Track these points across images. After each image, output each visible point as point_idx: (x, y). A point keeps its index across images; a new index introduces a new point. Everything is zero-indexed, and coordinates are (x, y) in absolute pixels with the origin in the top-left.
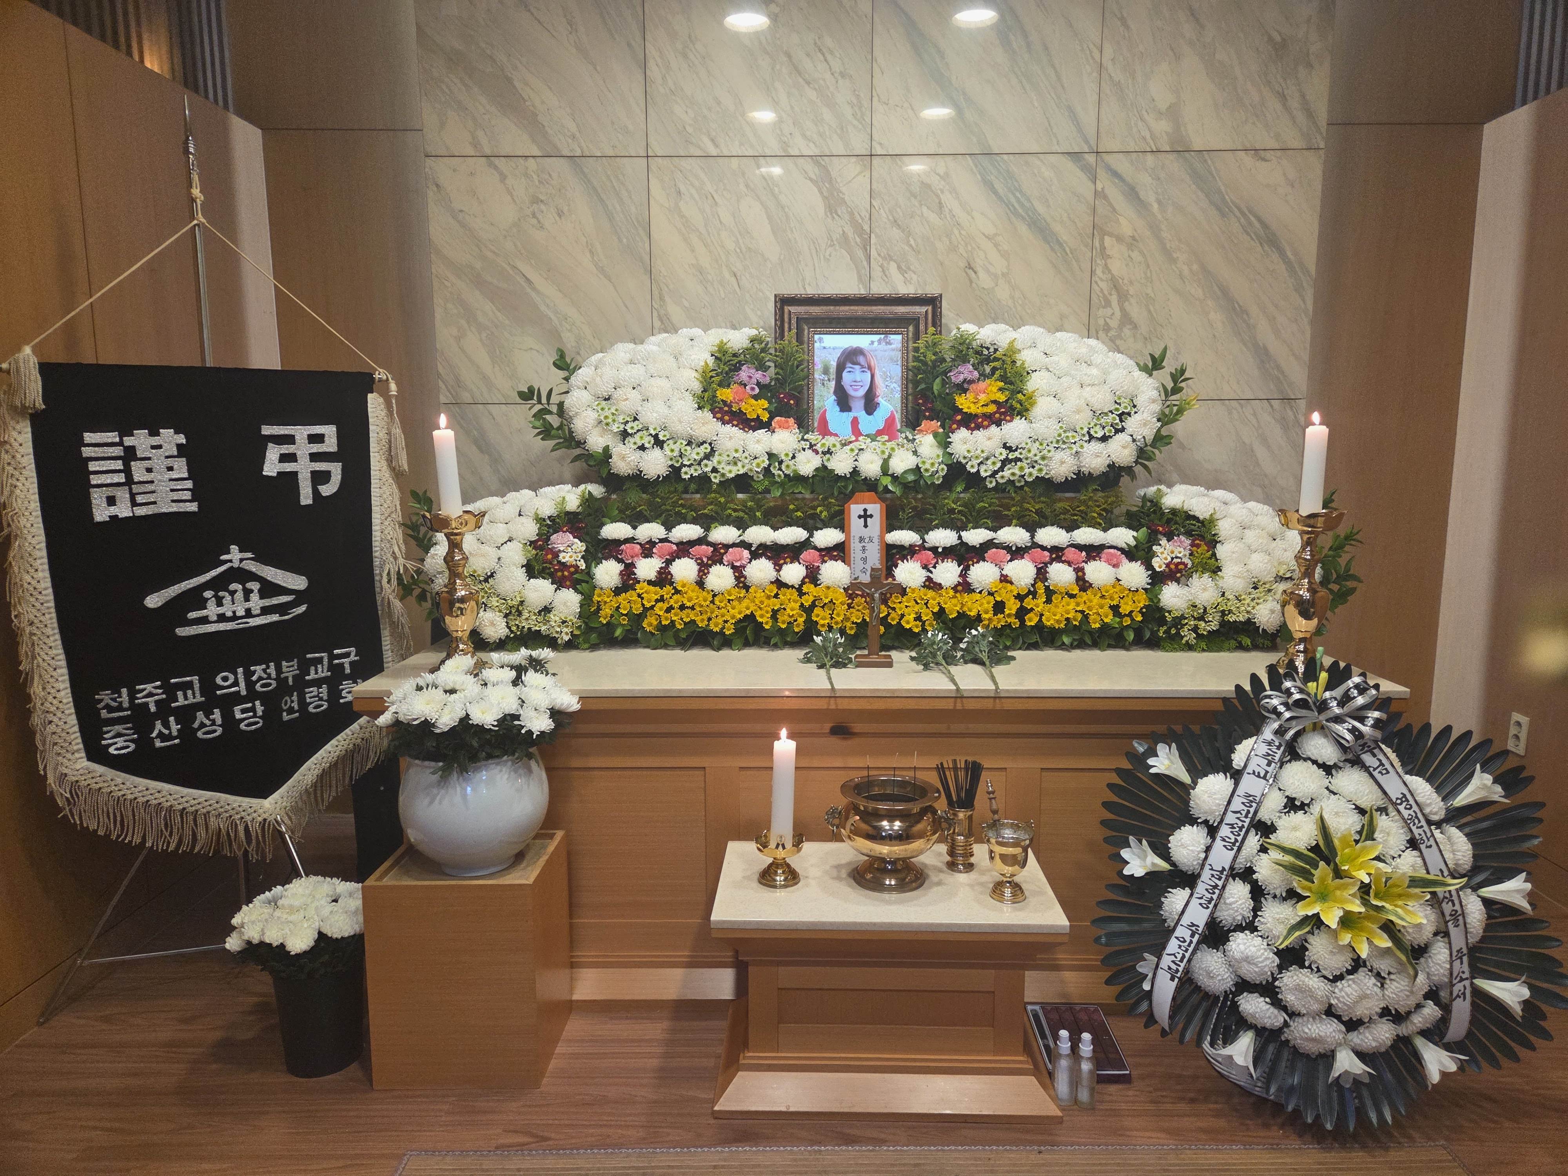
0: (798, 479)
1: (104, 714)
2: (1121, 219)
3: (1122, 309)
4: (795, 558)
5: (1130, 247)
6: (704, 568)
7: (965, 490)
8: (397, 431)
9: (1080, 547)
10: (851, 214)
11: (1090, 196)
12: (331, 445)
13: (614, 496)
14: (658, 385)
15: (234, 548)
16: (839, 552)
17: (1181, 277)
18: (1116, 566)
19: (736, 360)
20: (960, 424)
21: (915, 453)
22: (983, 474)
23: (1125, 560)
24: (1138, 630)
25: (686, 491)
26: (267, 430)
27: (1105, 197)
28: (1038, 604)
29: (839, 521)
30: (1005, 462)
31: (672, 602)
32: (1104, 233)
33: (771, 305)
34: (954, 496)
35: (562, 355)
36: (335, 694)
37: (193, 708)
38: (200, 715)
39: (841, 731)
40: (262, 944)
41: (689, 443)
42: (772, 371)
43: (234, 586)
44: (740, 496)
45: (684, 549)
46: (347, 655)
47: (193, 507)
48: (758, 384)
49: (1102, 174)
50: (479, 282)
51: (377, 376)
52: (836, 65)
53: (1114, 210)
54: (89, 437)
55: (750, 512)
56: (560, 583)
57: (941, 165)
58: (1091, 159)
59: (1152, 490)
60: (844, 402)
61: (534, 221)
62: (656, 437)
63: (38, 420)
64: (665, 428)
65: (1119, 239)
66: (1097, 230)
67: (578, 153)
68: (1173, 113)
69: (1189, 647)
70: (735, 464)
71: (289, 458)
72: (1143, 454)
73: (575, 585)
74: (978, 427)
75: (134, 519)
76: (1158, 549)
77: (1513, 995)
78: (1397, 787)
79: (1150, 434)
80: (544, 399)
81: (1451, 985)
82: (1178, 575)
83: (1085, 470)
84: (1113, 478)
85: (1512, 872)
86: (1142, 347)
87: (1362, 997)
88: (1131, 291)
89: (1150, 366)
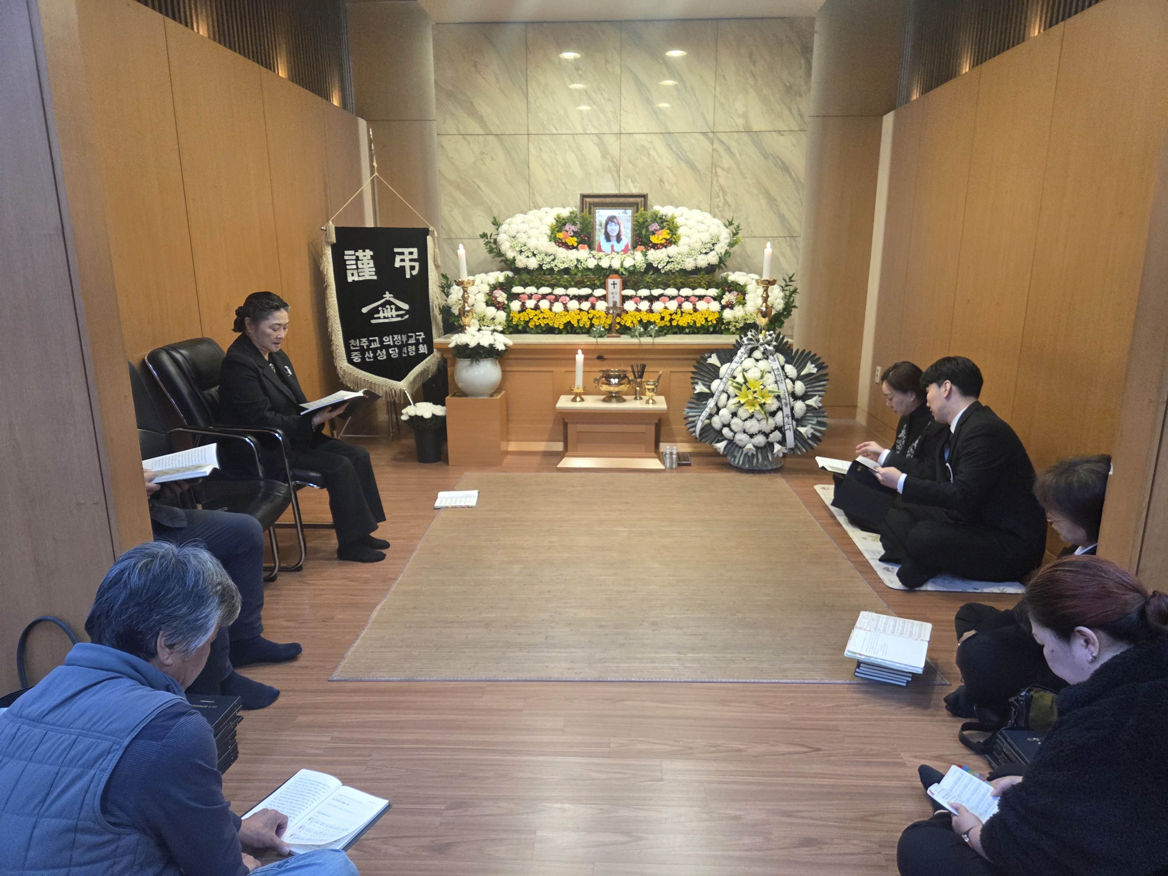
0: (588, 269)
1: (352, 348)
2: (724, 160)
3: (724, 199)
4: (587, 300)
5: (728, 172)
6: (552, 304)
7: (653, 274)
8: (437, 250)
9: (696, 296)
10: (612, 159)
11: (711, 151)
12: (415, 256)
13: (516, 276)
14: (533, 233)
15: (387, 293)
16: (604, 298)
17: (749, 185)
18: (708, 303)
19: (564, 221)
20: (651, 247)
21: (634, 259)
22: (659, 267)
23: (712, 300)
24: (715, 327)
25: (544, 274)
26: (396, 250)
27: (717, 151)
28: (677, 317)
29: (604, 286)
30: (668, 262)
31: (540, 316)
32: (717, 166)
33: (579, 197)
34: (649, 276)
35: (495, 219)
36: (417, 350)
37: (377, 349)
38: (379, 351)
39: (600, 358)
40: (416, 416)
41: (546, 255)
42: (579, 226)
43: (388, 306)
44: (566, 276)
45: (544, 296)
46: (420, 335)
47: (375, 278)
48: (573, 231)
49: (716, 141)
50: (458, 187)
51: (430, 229)
52: (606, 96)
53: (721, 157)
54: (347, 252)
55: (569, 282)
56: (498, 309)
57: (649, 138)
58: (711, 135)
59: (726, 273)
60: (608, 238)
61: (481, 162)
62: (533, 252)
63: (333, 246)
64: (537, 249)
65: (723, 169)
66: (714, 165)
67: (500, 133)
68: (745, 116)
69: (734, 333)
70: (564, 263)
71: (402, 260)
72: (721, 260)
73: (504, 309)
74: (658, 248)
75: (359, 281)
76: (724, 296)
77: (807, 431)
78: (776, 365)
79: (723, 251)
80: (489, 237)
81: (784, 426)
82: (730, 306)
83: (699, 266)
84: (711, 269)
85: (815, 395)
86: (729, 216)
87: (752, 426)
88: (728, 191)
89: (727, 224)
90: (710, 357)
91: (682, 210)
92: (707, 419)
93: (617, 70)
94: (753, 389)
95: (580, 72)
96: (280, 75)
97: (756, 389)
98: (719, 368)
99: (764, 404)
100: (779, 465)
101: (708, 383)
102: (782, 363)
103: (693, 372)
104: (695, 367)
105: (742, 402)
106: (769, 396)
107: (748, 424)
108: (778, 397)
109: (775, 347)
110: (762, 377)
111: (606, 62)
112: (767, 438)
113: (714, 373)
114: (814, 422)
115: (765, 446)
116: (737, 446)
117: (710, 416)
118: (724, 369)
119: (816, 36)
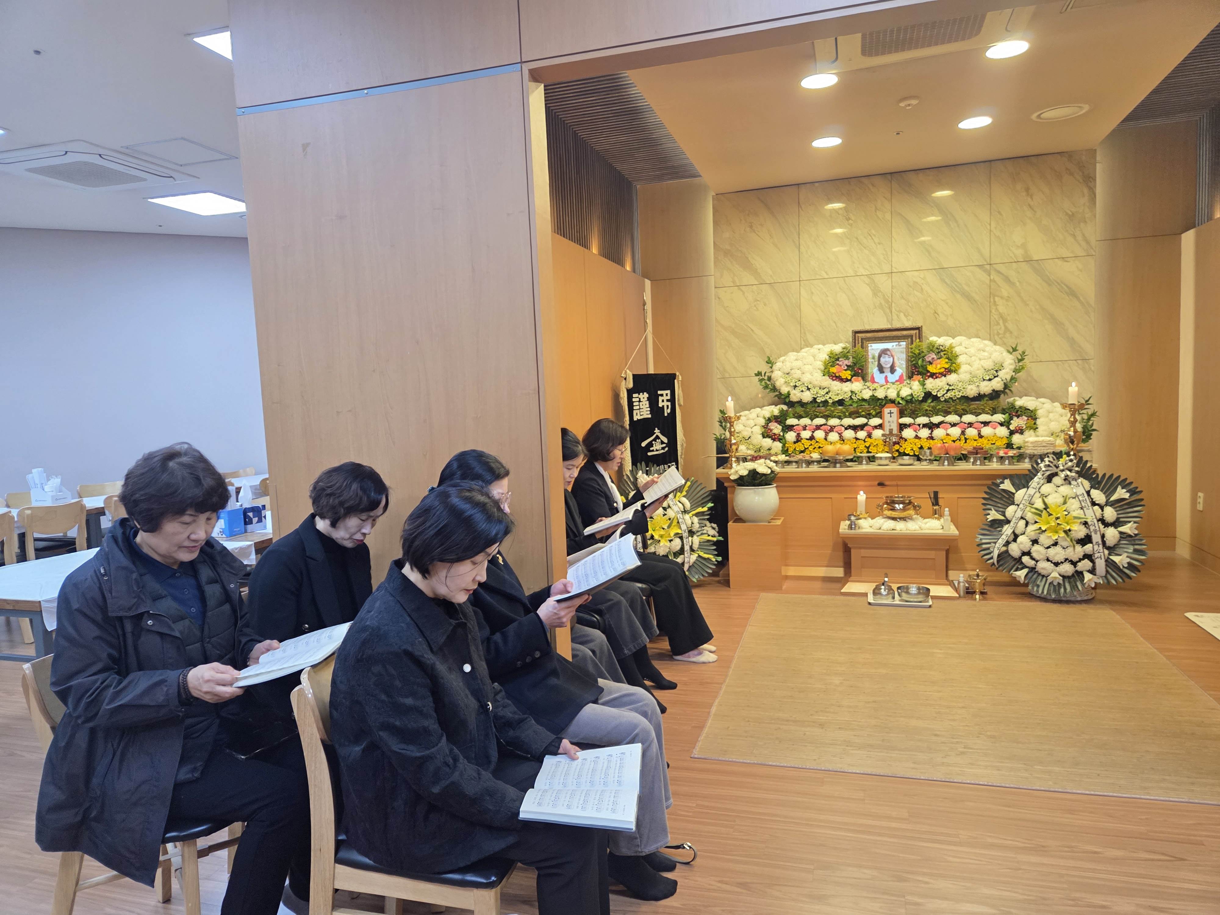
0: (864, 400)
2: (1002, 290)
3: (1005, 326)
4: (862, 429)
5: (1007, 300)
6: (827, 434)
7: (932, 402)
9: (980, 422)
10: (884, 295)
11: (988, 282)
12: (669, 397)
13: (790, 409)
14: (807, 368)
15: (656, 429)
16: (880, 426)
17: (1031, 311)
18: (995, 429)
19: (837, 357)
20: (929, 377)
21: (911, 388)
22: (939, 395)
23: (999, 425)
25: (819, 406)
27: (995, 281)
28: (961, 443)
29: (879, 415)
30: (948, 390)
31: (815, 446)
32: (994, 296)
33: (850, 334)
34: (927, 404)
35: (768, 358)
39: (881, 484)
41: (820, 388)
42: (851, 360)
43: (657, 440)
44: (840, 407)
45: (818, 427)
47: (650, 416)
48: (846, 365)
49: (993, 272)
50: (733, 332)
52: (876, 240)
53: (999, 286)
54: (635, 395)
55: (844, 413)
56: (774, 440)
57: (922, 274)
58: (988, 267)
59: (1012, 399)
60: (881, 370)
61: (755, 308)
62: (807, 387)
63: (629, 391)
64: (811, 383)
65: (1002, 298)
66: (992, 295)
67: (772, 282)
68: (1024, 246)
70: (838, 395)
72: (1006, 386)
73: (780, 440)
74: (937, 378)
75: (641, 419)
76: (1012, 422)
77: (1122, 560)
78: (1080, 491)
79: (1009, 378)
80: (763, 375)
81: (1094, 553)
82: (1021, 431)
83: (982, 393)
84: (995, 395)
85: (1130, 522)
86: (1012, 342)
87: (1057, 554)
88: (1009, 318)
89: (1011, 350)
90: (1002, 483)
91: (959, 339)
92: (1004, 545)
93: (888, 216)
95: (850, 221)
96: (593, 252)
97: (1059, 515)
98: (1014, 494)
99: (1070, 530)
100: (1090, 597)
101: (1001, 510)
102: (1088, 488)
103: (984, 498)
104: (986, 493)
105: (1043, 529)
106: (1074, 523)
107: (1052, 552)
108: (1085, 524)
109: (1077, 472)
110: (1065, 503)
111: (876, 209)
112: (1075, 567)
113: (1009, 499)
114: (1131, 551)
115: (1073, 575)
116: (1039, 574)
117: (1007, 543)
118: (1020, 495)
119: (1098, 166)
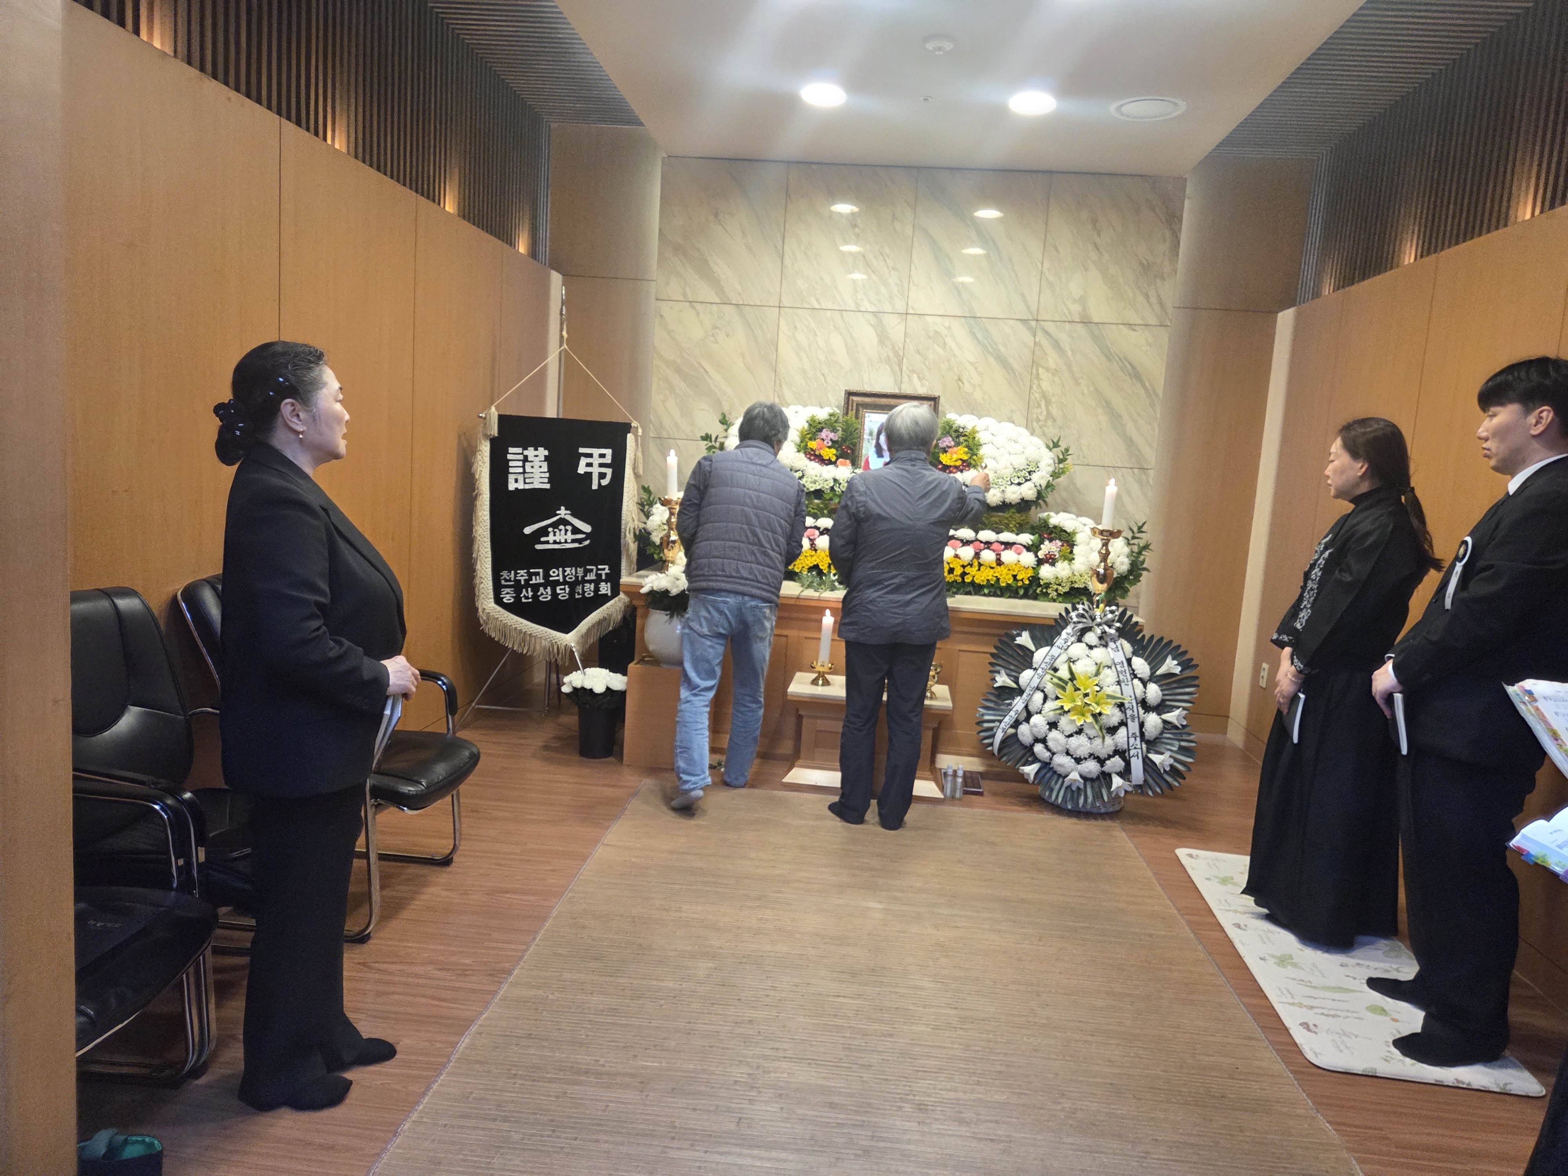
1: (503, 582)
2: (1050, 359)
3: (1048, 410)
5: (1054, 374)
8: (640, 454)
9: (1002, 543)
10: (893, 346)
11: (1032, 344)
12: (608, 460)
15: (563, 508)
17: (1083, 394)
18: (1019, 554)
19: (820, 426)
23: (1024, 550)
24: (1026, 588)
26: (582, 450)
27: (1040, 346)
28: (972, 571)
32: (1039, 366)
33: (843, 394)
35: (724, 416)
36: (597, 589)
37: (540, 585)
38: (542, 589)
40: (583, 688)
42: (840, 433)
43: (562, 527)
44: (816, 501)
46: (604, 569)
47: (548, 486)
48: (831, 440)
49: (1039, 332)
50: (678, 371)
51: (633, 425)
52: (890, 263)
53: (1046, 354)
54: (511, 450)
55: (821, 510)
57: (947, 322)
58: (1033, 323)
59: (1046, 514)
61: (713, 339)
63: (494, 442)
65: (1048, 370)
66: (1035, 364)
67: (741, 303)
68: (1082, 301)
69: (1054, 601)
70: (815, 483)
71: (589, 465)
72: (1040, 495)
75: (524, 490)
76: (1042, 546)
77: (1163, 761)
78: (1120, 657)
79: (1044, 485)
80: (713, 439)
81: (1129, 750)
82: (1051, 560)
83: (1007, 501)
84: (1024, 505)
85: (1178, 707)
86: (1053, 432)
87: (1080, 746)
88: (1053, 400)
89: (1051, 445)
90: (1020, 635)
91: (987, 421)
92: (1012, 727)
93: (909, 231)
94: (1083, 691)
95: (857, 230)
96: (447, 208)
97: (1088, 691)
98: (1032, 653)
99: (1100, 714)
100: (1117, 807)
101: (1014, 674)
102: (1129, 655)
103: (993, 655)
104: (996, 647)
105: (1066, 709)
106: (1107, 703)
107: (1074, 741)
108: (1121, 706)
109: (1118, 629)
110: (1097, 674)
111: (894, 217)
112: (1102, 766)
113: (1025, 659)
114: (1175, 749)
115: (1098, 778)
116: (1055, 772)
117: (1016, 724)
118: (1040, 655)
119: (1187, 202)
